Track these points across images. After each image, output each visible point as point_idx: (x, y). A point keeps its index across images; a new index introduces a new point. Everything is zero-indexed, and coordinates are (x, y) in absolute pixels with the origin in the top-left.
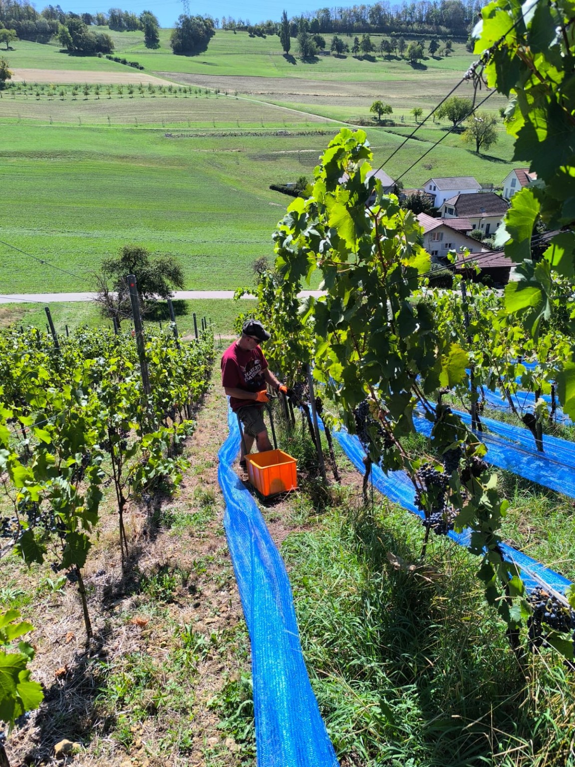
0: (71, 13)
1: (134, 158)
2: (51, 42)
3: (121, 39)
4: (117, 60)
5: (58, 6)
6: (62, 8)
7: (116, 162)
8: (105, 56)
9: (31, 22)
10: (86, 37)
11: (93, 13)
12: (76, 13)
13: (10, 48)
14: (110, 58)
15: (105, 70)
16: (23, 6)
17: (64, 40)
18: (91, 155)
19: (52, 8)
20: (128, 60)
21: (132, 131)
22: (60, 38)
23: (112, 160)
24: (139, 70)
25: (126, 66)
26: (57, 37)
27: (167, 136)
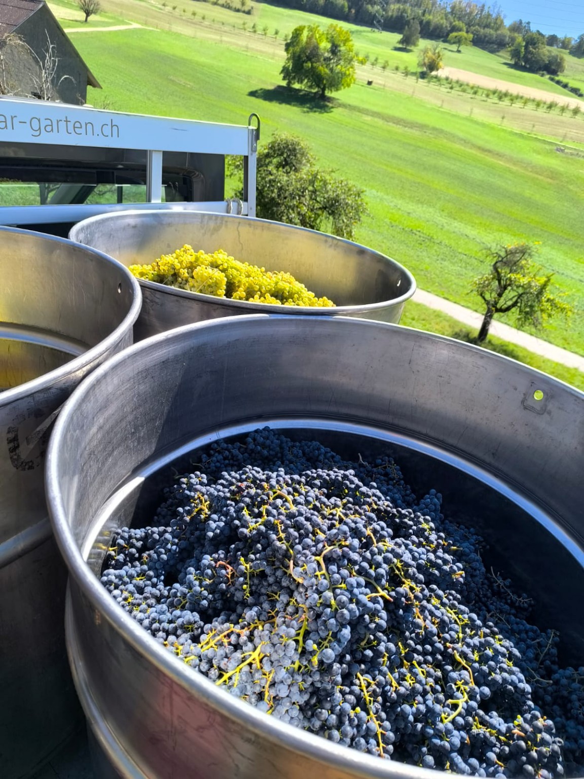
0: (538, 31)
1: (499, 155)
2: (500, 54)
3: (577, 66)
4: (558, 82)
5: (529, 23)
6: (531, 25)
7: (474, 152)
8: (548, 76)
9: (492, 32)
10: (539, 54)
11: (560, 36)
12: (544, 34)
13: (459, 51)
14: (552, 79)
15: (538, 88)
16: (494, 16)
17: (516, 54)
18: (451, 137)
19: (521, 22)
20: (570, 85)
21: (521, 136)
22: (511, 51)
23: (471, 148)
24: (576, 96)
25: (565, 91)
26: (509, 49)
27: (557, 150)
